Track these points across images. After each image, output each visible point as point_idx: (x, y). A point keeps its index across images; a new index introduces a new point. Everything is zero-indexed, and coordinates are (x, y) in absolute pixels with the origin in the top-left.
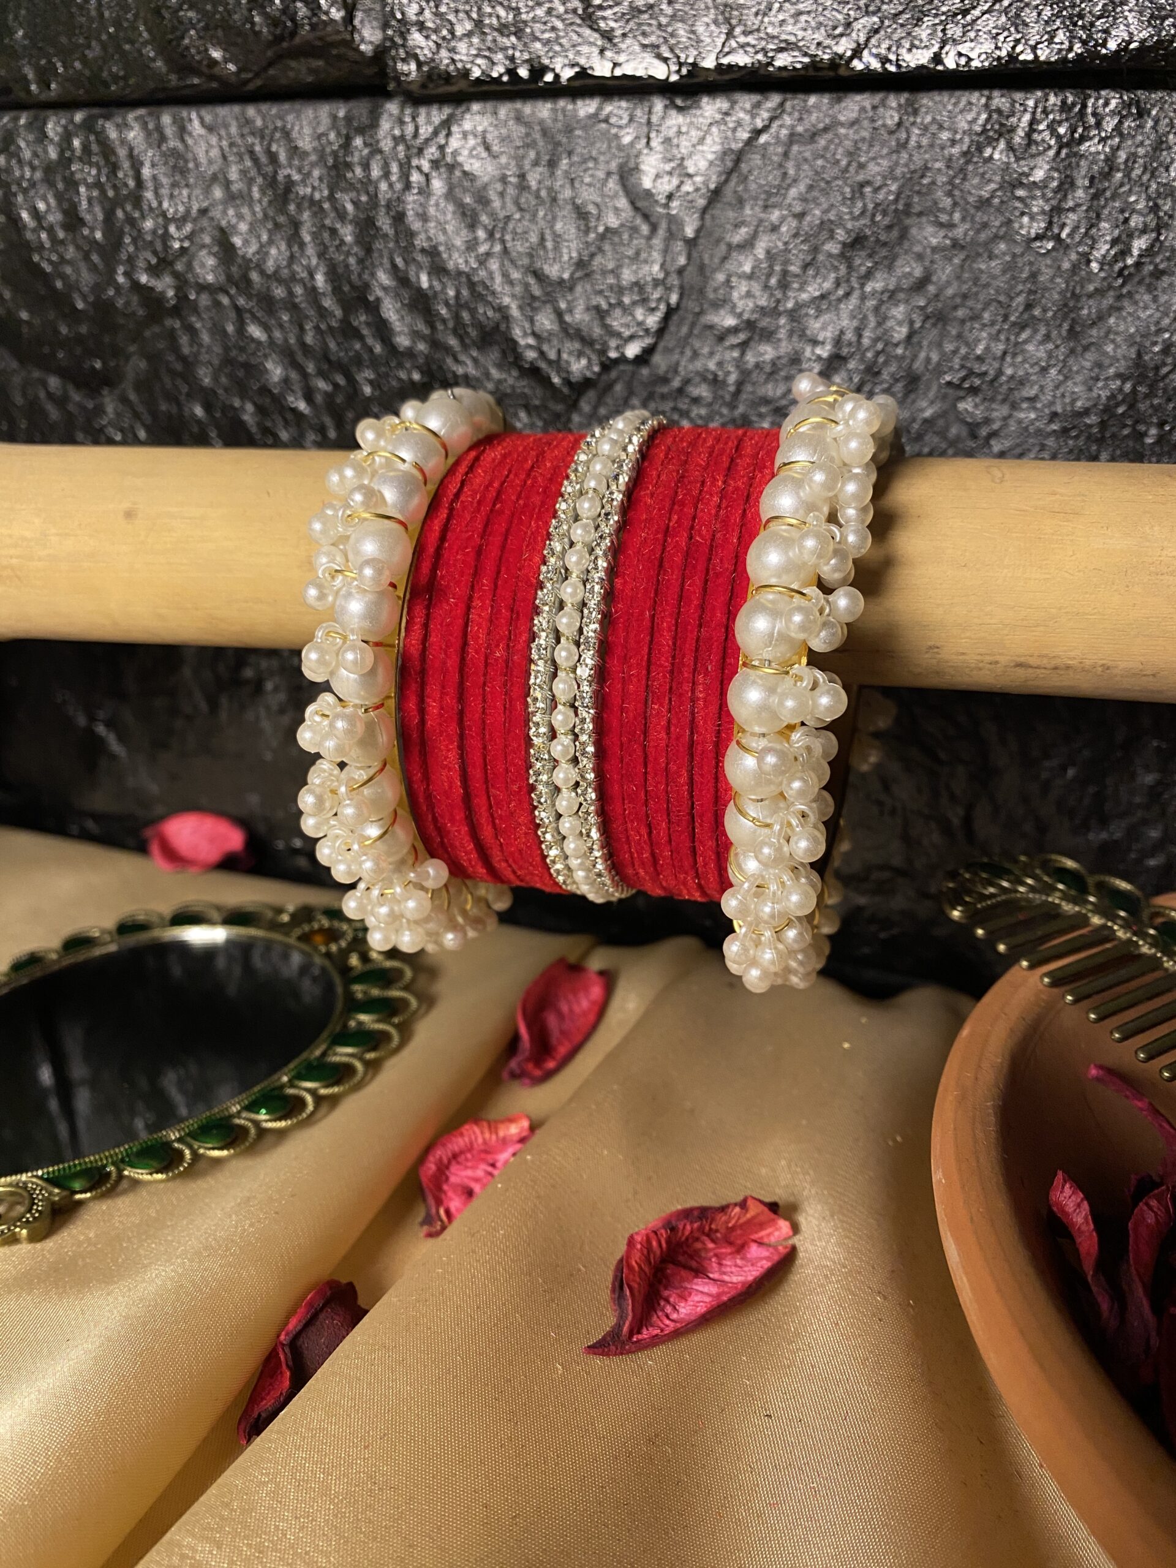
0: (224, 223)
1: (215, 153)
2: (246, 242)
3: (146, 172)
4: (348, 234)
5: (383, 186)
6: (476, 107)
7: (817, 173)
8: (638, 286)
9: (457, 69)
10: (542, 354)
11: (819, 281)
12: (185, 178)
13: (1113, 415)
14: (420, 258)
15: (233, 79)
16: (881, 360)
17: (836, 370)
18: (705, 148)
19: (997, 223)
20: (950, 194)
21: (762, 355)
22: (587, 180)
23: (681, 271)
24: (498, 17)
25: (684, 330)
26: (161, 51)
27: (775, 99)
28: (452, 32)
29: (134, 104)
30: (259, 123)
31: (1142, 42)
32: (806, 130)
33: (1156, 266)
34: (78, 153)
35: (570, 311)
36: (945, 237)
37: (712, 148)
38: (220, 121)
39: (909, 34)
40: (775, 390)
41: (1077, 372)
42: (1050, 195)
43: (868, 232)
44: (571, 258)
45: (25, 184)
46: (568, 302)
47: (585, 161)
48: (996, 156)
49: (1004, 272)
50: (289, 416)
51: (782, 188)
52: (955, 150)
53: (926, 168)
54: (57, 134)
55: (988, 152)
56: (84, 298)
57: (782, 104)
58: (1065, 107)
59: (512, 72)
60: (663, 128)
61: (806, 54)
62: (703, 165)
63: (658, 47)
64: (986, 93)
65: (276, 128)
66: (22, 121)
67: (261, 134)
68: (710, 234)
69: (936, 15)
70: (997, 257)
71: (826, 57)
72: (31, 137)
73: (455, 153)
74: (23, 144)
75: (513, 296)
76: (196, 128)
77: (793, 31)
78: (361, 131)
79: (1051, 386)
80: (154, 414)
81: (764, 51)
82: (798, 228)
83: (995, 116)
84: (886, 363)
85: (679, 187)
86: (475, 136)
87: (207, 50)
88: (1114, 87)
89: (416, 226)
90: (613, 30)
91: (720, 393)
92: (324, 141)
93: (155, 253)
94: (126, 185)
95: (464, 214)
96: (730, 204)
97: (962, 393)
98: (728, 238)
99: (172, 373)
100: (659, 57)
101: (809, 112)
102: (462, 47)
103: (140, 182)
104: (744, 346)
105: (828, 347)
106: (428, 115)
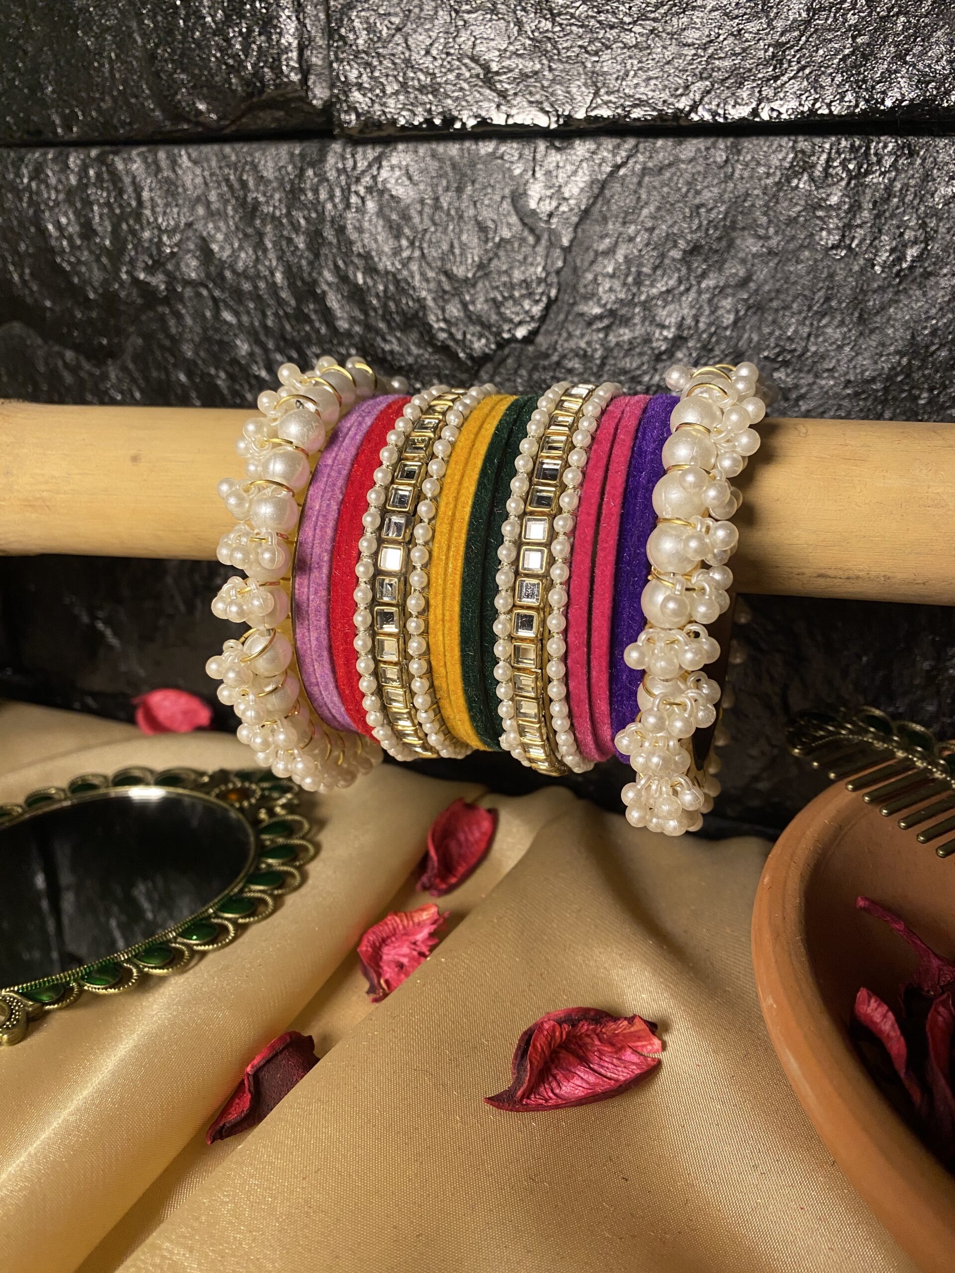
0: (205, 234)
1: (199, 180)
2: (222, 248)
3: (146, 195)
4: (301, 242)
5: (329, 206)
6: (401, 147)
7: (663, 197)
8: (526, 283)
9: (387, 119)
10: (451, 336)
11: (665, 279)
12: (177, 201)
13: (894, 383)
14: (356, 260)
15: (215, 125)
16: (714, 339)
17: (679, 348)
18: (578, 178)
19: (802, 236)
20: (765, 214)
21: (621, 336)
22: (486, 202)
23: (558, 272)
24: (419, 80)
25: (562, 317)
26: (159, 104)
27: (631, 142)
28: (383, 91)
29: (136, 143)
30: (233, 158)
31: (912, 100)
32: (655, 166)
33: (925, 268)
34: (93, 180)
35: (473, 302)
36: (763, 246)
37: (582, 179)
38: (203, 156)
39: (733, 94)
40: (631, 363)
41: (865, 349)
42: (843, 215)
43: (703, 242)
44: (474, 261)
45: (51, 204)
46: (472, 295)
47: (485, 188)
48: (801, 186)
49: (808, 273)
50: (253, 381)
51: (637, 208)
52: (770, 181)
53: (747, 195)
54: (76, 165)
55: (794, 182)
56: (95, 290)
57: (636, 146)
58: (853, 149)
59: (429, 121)
60: (546, 163)
61: (654, 109)
62: (576, 191)
63: (541, 103)
64: (793, 138)
65: (246, 163)
66: (50, 156)
67: (235, 166)
68: (582, 243)
69: (754, 81)
70: (802, 262)
71: (670, 111)
72: (56, 168)
73: (385, 181)
74: (50, 173)
75: (429, 291)
76: (184, 161)
77: (644, 92)
78: (312, 165)
79: (846, 360)
80: (147, 379)
81: (623, 107)
82: (649, 239)
83: (800, 155)
84: (718, 342)
85: (557, 207)
86: (400, 168)
87: (194, 104)
88: (891, 134)
89: (354, 236)
90: (507, 90)
91: (589, 365)
92: (283, 172)
93: (151, 256)
94: (129, 205)
95: (391, 227)
96: (597, 221)
97: (777, 366)
98: (595, 246)
99: (162, 347)
100: (542, 110)
101: (657, 152)
102: (391, 102)
103: (140, 203)
104: (607, 329)
105: (673, 330)
106: (364, 153)
